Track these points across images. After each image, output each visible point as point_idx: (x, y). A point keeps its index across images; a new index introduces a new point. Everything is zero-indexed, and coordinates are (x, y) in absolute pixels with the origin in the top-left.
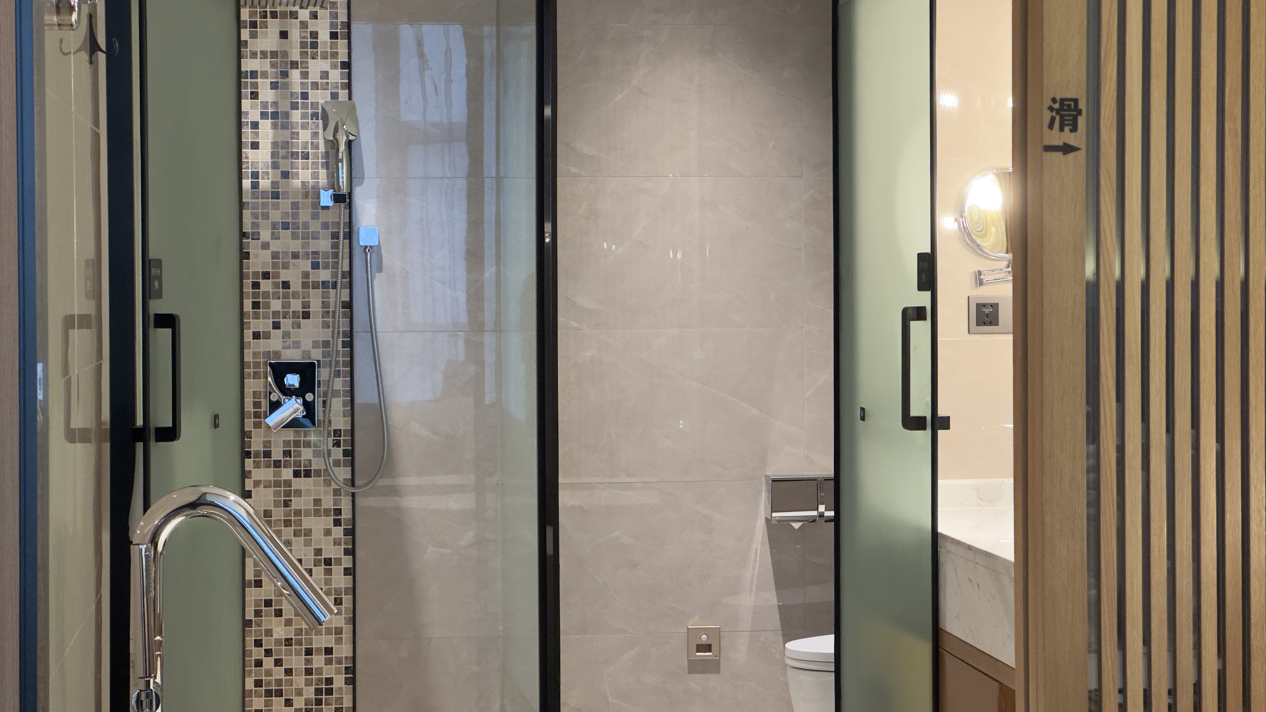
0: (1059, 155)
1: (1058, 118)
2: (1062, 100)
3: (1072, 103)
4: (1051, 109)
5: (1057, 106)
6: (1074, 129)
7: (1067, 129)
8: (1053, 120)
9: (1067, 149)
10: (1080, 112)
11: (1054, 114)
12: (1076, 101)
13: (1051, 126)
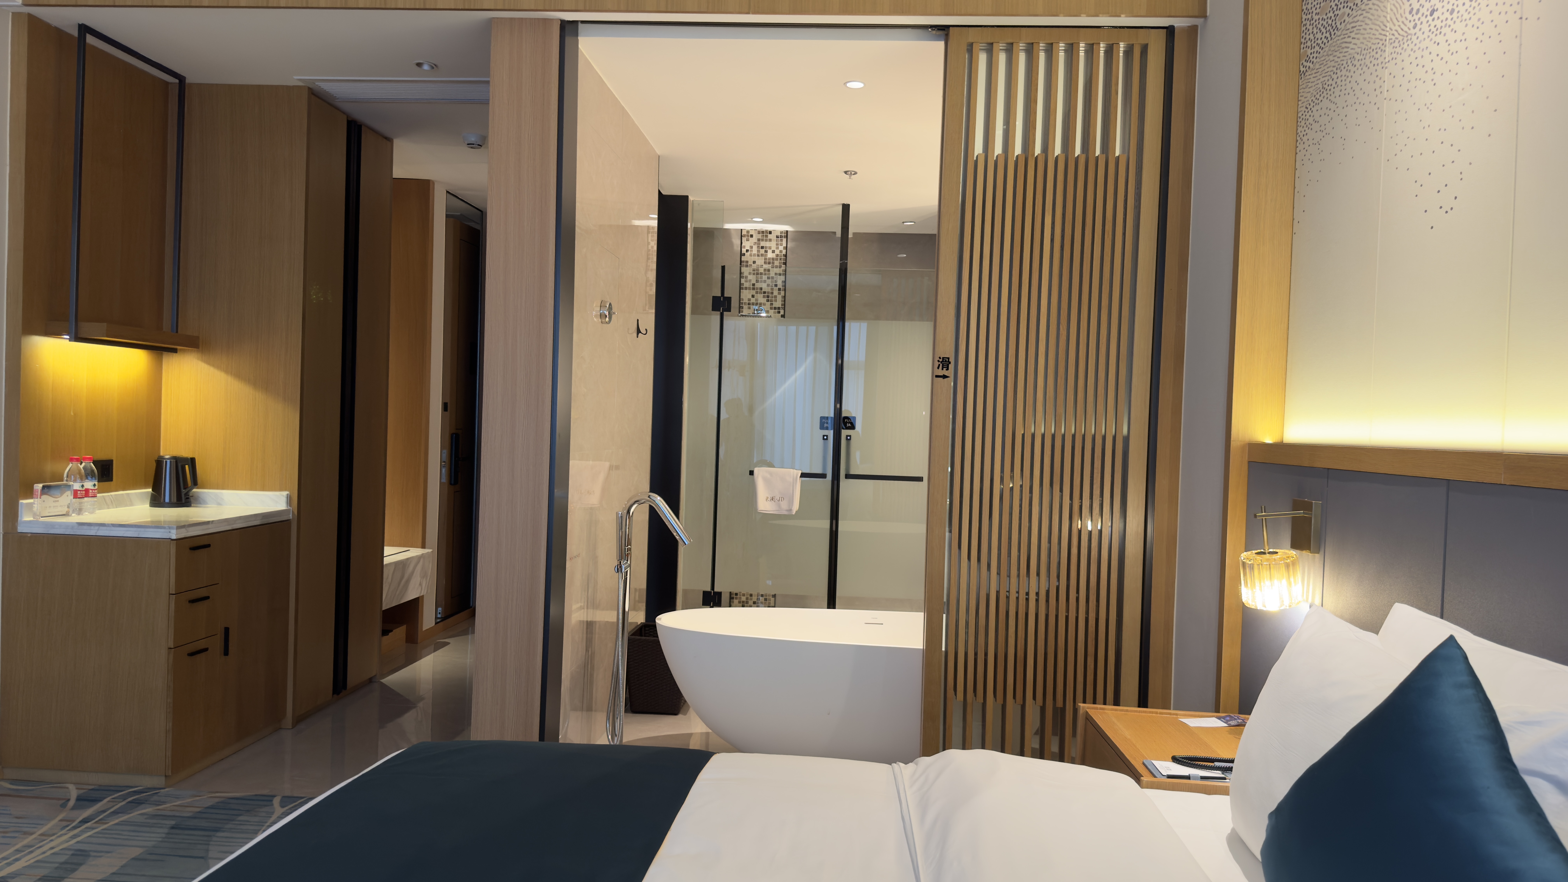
0: (941, 379)
1: (941, 365)
2: (943, 358)
3: (947, 359)
4: (939, 361)
5: (941, 360)
6: (947, 369)
7: (945, 369)
8: (939, 365)
9: (944, 377)
10: (950, 363)
11: (940, 363)
12: (948, 358)
13: (938, 368)
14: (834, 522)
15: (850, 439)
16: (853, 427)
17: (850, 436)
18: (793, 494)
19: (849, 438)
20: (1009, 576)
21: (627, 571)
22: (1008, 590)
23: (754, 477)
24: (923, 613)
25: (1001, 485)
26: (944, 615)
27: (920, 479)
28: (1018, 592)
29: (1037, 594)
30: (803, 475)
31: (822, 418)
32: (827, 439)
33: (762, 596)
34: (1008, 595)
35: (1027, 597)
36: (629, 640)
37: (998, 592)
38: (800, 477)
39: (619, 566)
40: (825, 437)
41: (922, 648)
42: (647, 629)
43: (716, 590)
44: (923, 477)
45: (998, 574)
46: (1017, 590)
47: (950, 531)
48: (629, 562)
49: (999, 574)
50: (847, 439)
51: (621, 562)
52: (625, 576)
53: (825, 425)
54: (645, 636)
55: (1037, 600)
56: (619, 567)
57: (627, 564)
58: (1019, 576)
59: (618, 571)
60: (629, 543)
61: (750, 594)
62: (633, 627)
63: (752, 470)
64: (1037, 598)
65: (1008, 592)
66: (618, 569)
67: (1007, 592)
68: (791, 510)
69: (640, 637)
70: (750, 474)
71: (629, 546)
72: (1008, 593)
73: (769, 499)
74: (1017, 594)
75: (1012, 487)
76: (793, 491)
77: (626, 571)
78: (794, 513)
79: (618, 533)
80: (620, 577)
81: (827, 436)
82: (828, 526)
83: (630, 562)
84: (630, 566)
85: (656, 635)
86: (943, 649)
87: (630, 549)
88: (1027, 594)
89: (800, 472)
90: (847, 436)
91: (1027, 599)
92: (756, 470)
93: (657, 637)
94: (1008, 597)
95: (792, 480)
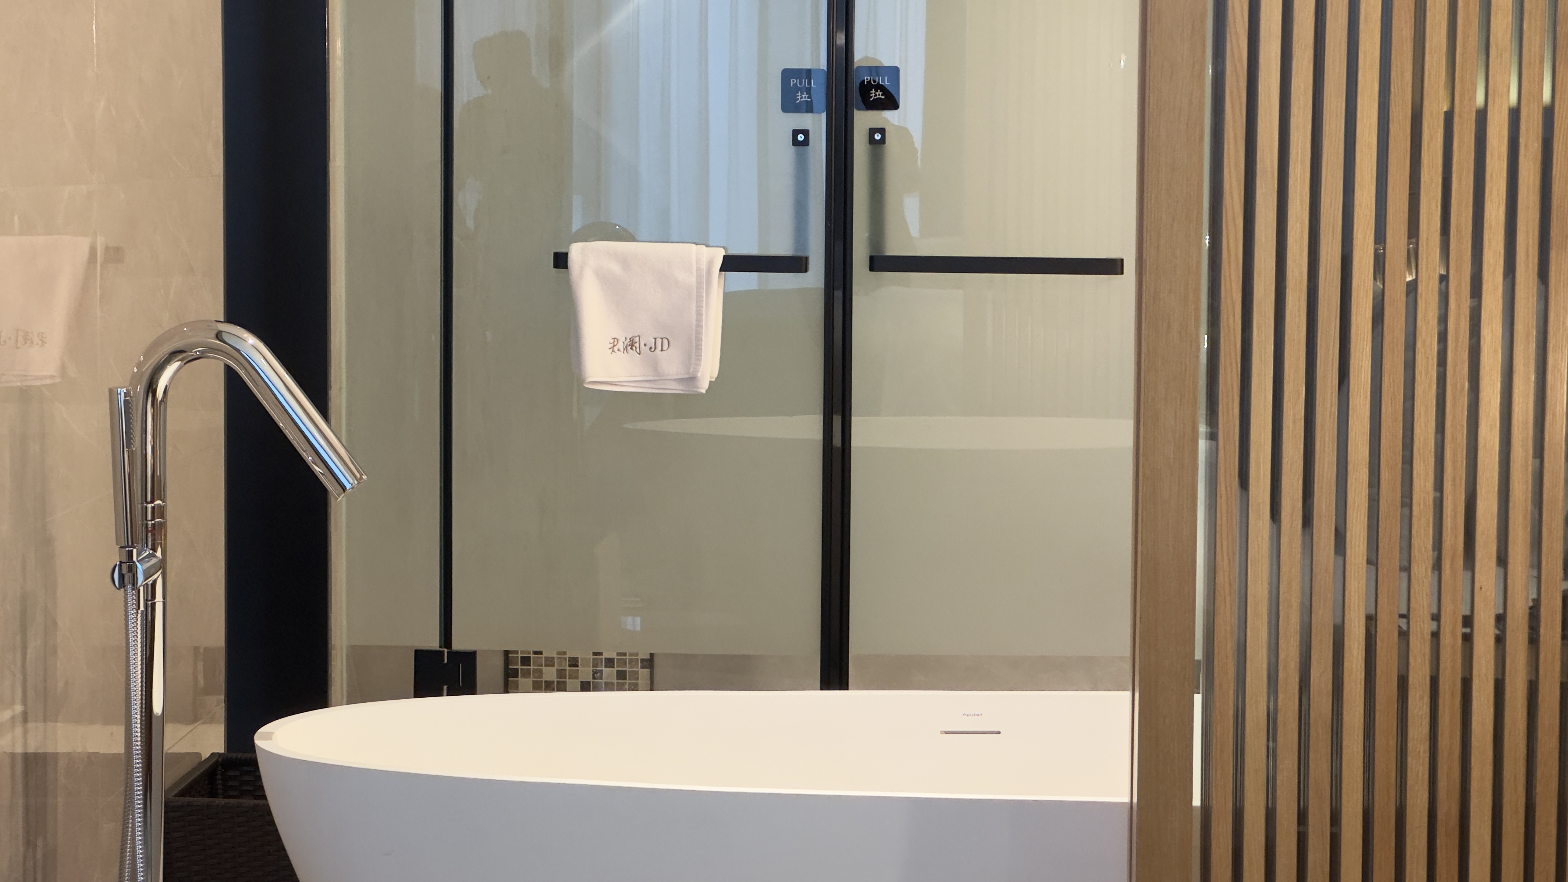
14: (837, 421)
15: (883, 141)
16: (890, 102)
17: (882, 131)
18: (699, 326)
19: (878, 137)
20: (1407, 569)
21: (155, 582)
22: (1404, 612)
23: (568, 274)
24: (1128, 694)
25: (1375, 279)
26: (1198, 699)
27: (1113, 267)
28: (1436, 618)
29: (1501, 620)
30: (732, 264)
31: (787, 75)
32: (806, 143)
33: (610, 662)
34: (1404, 627)
35: (1468, 630)
36: (169, 808)
37: (1371, 620)
38: (721, 270)
39: (124, 566)
40: (801, 137)
41: (1127, 800)
42: (231, 773)
43: (458, 645)
44: (1122, 260)
45: (1369, 562)
46: (1435, 611)
47: (1213, 436)
48: (159, 553)
49: (1373, 561)
50: (872, 140)
51: (130, 554)
52: (146, 600)
53: (802, 97)
54: (225, 797)
55: (1500, 640)
56: (124, 571)
57: (154, 561)
58: (1438, 566)
59: (122, 584)
60: (158, 491)
61: (571, 659)
62: (182, 769)
63: (563, 250)
64: (1497, 632)
65: (1405, 616)
66: (122, 577)
67: (1402, 616)
68: (692, 379)
69: (206, 800)
70: (556, 266)
71: (158, 502)
72: (1403, 623)
73: (621, 346)
74: (1435, 624)
75: (1415, 282)
76: (699, 314)
77: (150, 581)
78: (703, 387)
79: (119, 458)
80: (131, 600)
81: (806, 133)
82: (817, 434)
83: (164, 553)
84: (162, 566)
85: (257, 790)
86: (1197, 801)
87: (160, 512)
88: (1468, 621)
89: (721, 253)
90: (872, 131)
91: (1468, 639)
92: (576, 252)
93: (264, 797)
94: (1404, 635)
95: (694, 279)
